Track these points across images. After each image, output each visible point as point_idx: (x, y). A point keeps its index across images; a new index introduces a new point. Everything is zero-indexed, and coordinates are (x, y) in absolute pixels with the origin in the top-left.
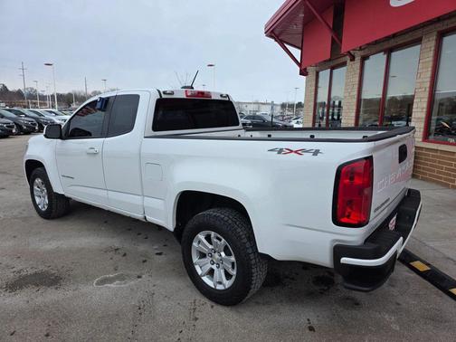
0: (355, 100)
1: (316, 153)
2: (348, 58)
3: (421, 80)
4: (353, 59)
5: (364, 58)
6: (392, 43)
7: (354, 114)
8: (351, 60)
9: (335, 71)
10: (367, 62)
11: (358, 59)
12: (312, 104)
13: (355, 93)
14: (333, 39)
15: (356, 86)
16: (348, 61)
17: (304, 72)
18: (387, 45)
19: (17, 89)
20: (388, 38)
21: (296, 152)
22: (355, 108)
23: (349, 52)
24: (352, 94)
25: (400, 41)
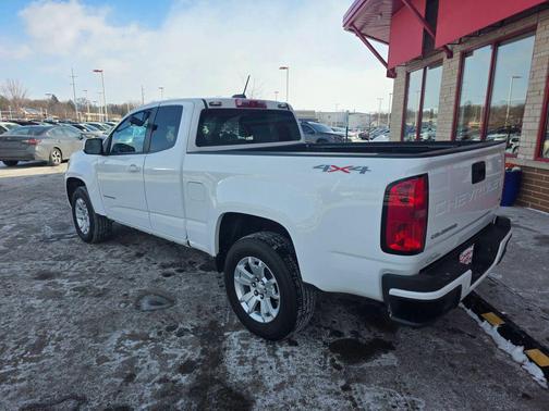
0: (452, 108)
1: (364, 170)
2: (444, 55)
3: (534, 81)
4: (450, 55)
5: (465, 54)
6: (500, 33)
7: (450, 126)
8: (448, 57)
9: (429, 71)
10: (468, 59)
11: (457, 55)
12: (401, 113)
13: (453, 98)
14: (425, 31)
15: (454, 90)
16: (445, 59)
17: (391, 74)
18: (493, 36)
19: (68, 100)
20: (493, 28)
21: (342, 169)
22: (451, 117)
23: (445, 47)
24: (448, 100)
25: (509, 30)
